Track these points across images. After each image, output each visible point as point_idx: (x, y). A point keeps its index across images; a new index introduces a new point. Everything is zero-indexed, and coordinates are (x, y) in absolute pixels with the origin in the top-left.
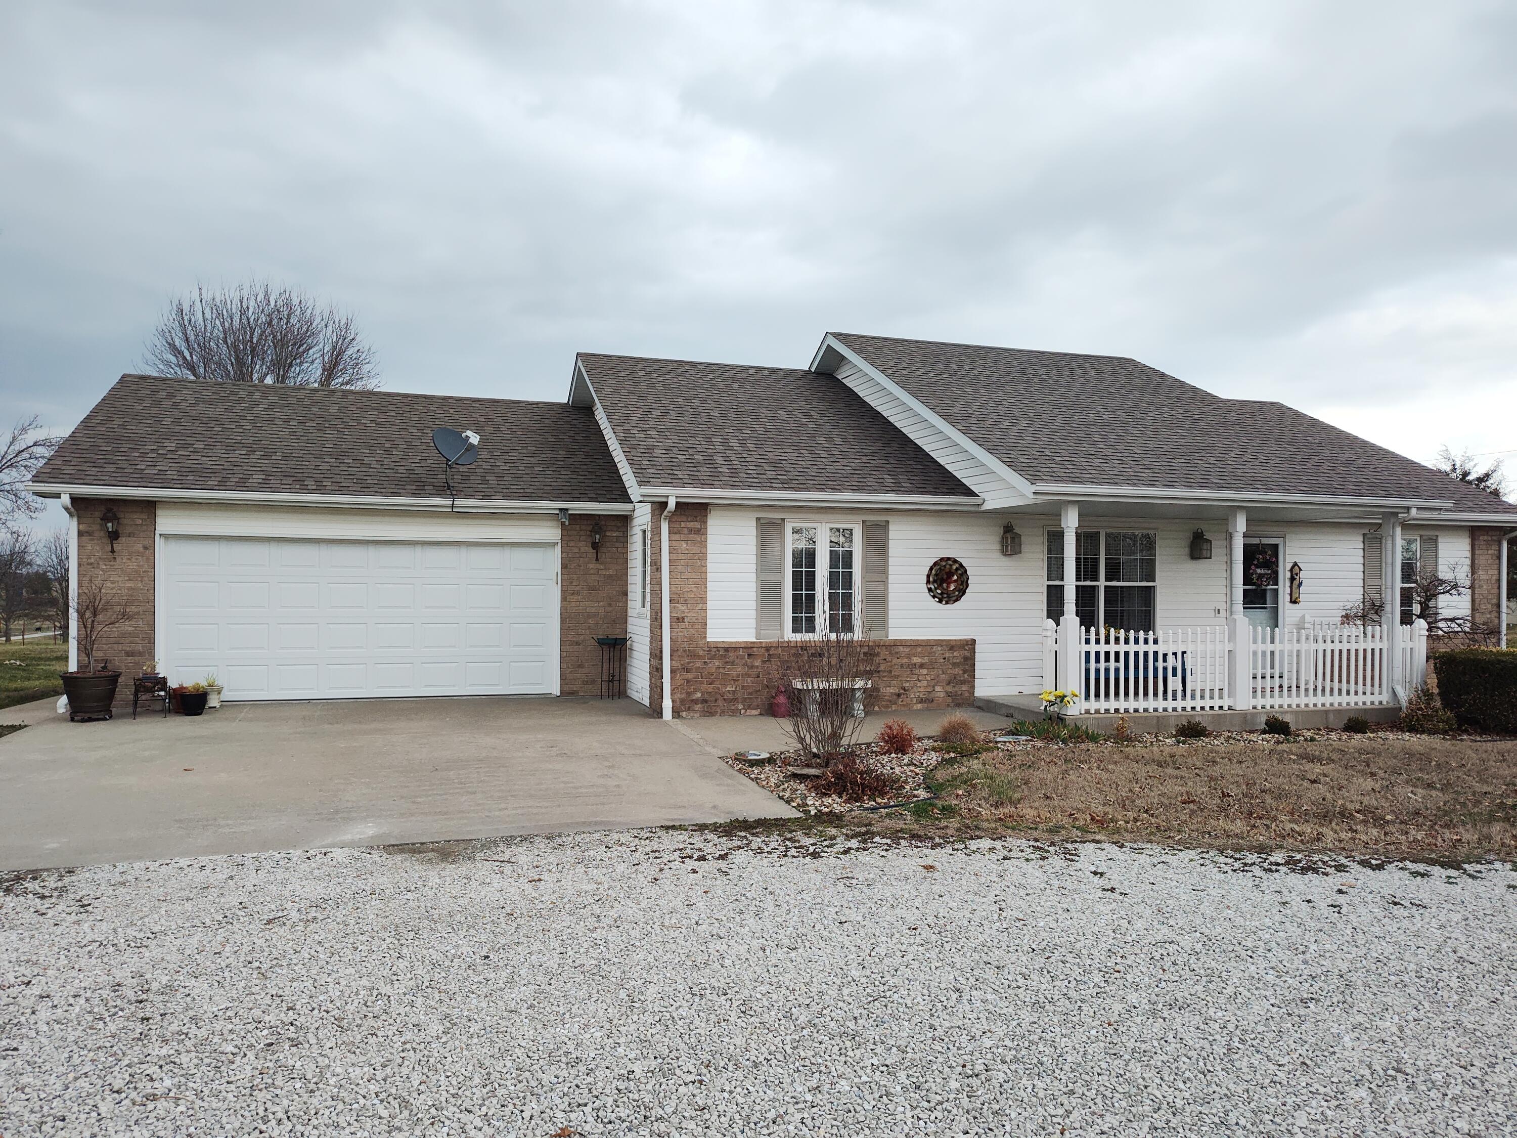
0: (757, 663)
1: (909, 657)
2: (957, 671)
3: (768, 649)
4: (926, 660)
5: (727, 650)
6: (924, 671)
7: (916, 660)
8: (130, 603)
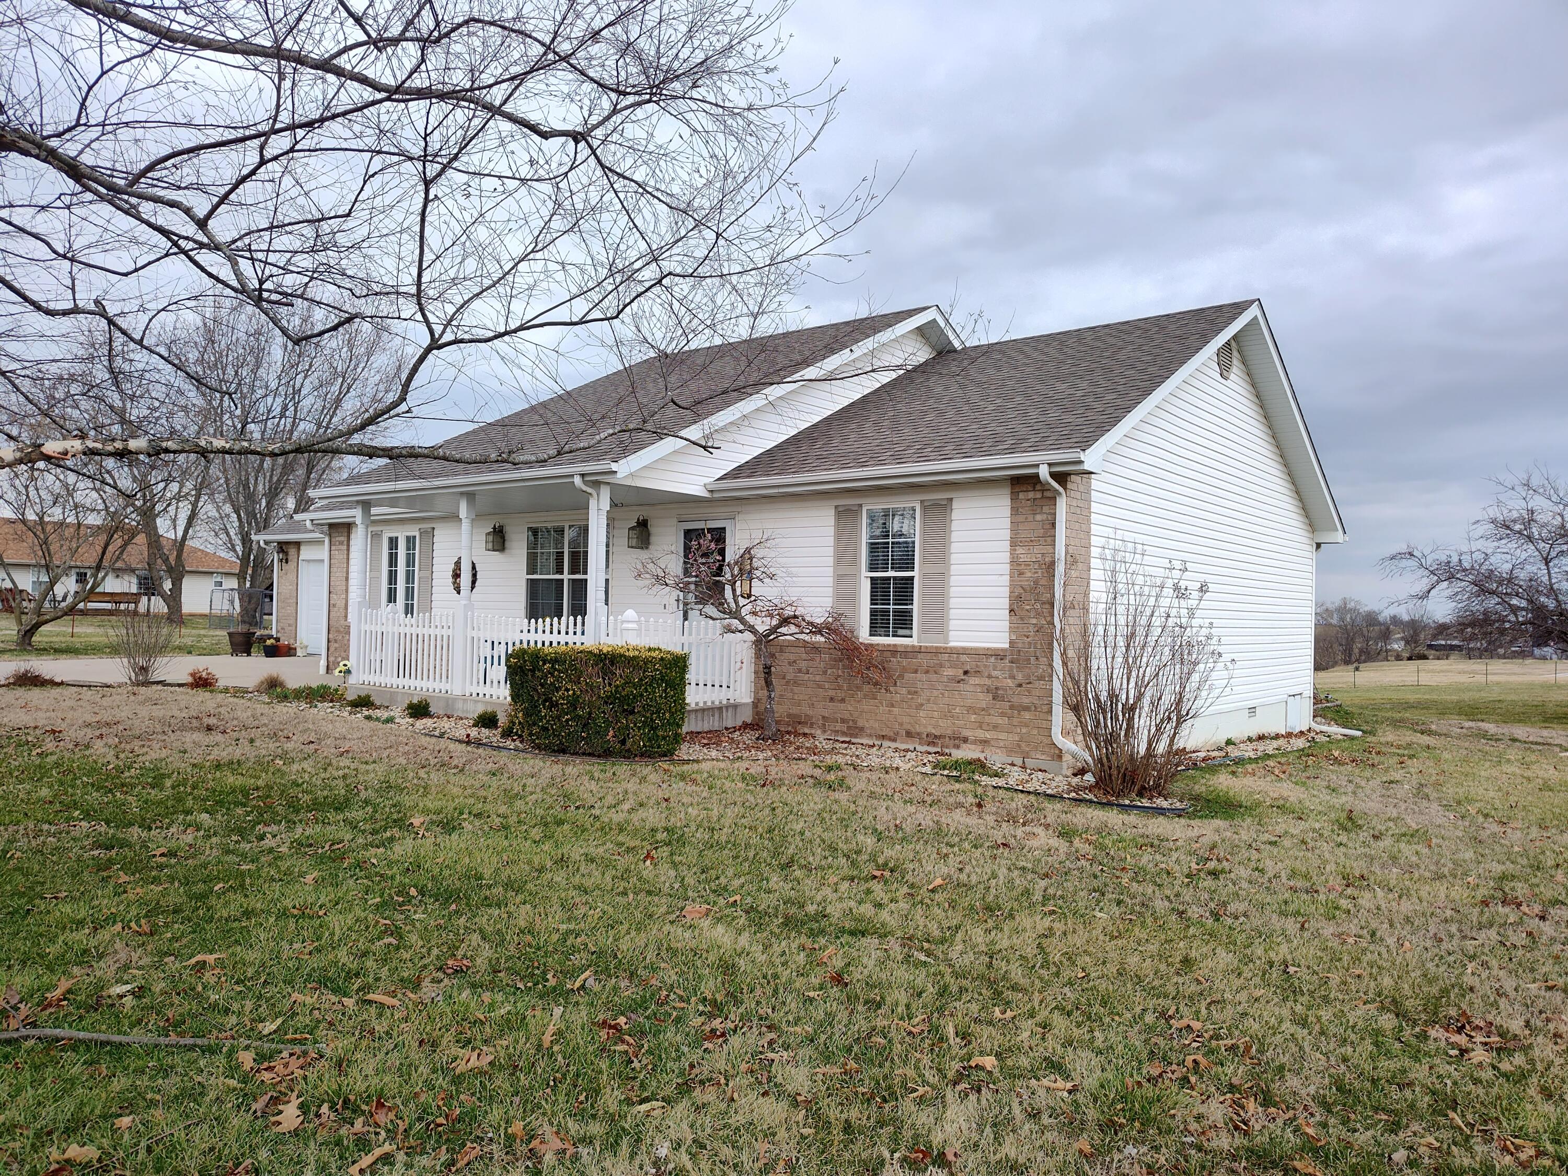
8: (290, 598)
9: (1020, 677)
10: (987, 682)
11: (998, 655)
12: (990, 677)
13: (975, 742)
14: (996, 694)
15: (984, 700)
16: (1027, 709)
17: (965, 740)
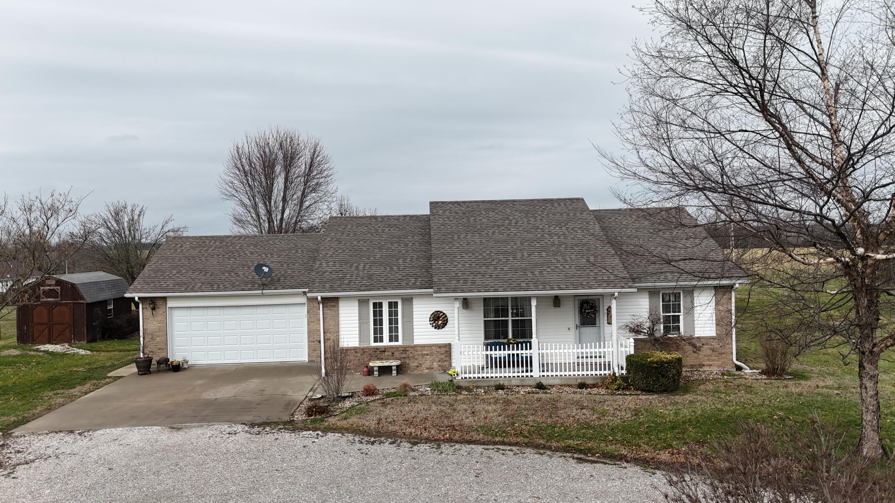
0: (359, 355)
1: (422, 351)
2: (443, 356)
3: (363, 349)
4: (429, 352)
5: (346, 350)
6: (429, 357)
7: (424, 352)
8: (159, 331)
9: (721, 344)
10: (710, 346)
11: (713, 338)
12: (711, 345)
13: (707, 366)
14: (713, 350)
15: (710, 352)
16: (724, 353)
17: (704, 365)
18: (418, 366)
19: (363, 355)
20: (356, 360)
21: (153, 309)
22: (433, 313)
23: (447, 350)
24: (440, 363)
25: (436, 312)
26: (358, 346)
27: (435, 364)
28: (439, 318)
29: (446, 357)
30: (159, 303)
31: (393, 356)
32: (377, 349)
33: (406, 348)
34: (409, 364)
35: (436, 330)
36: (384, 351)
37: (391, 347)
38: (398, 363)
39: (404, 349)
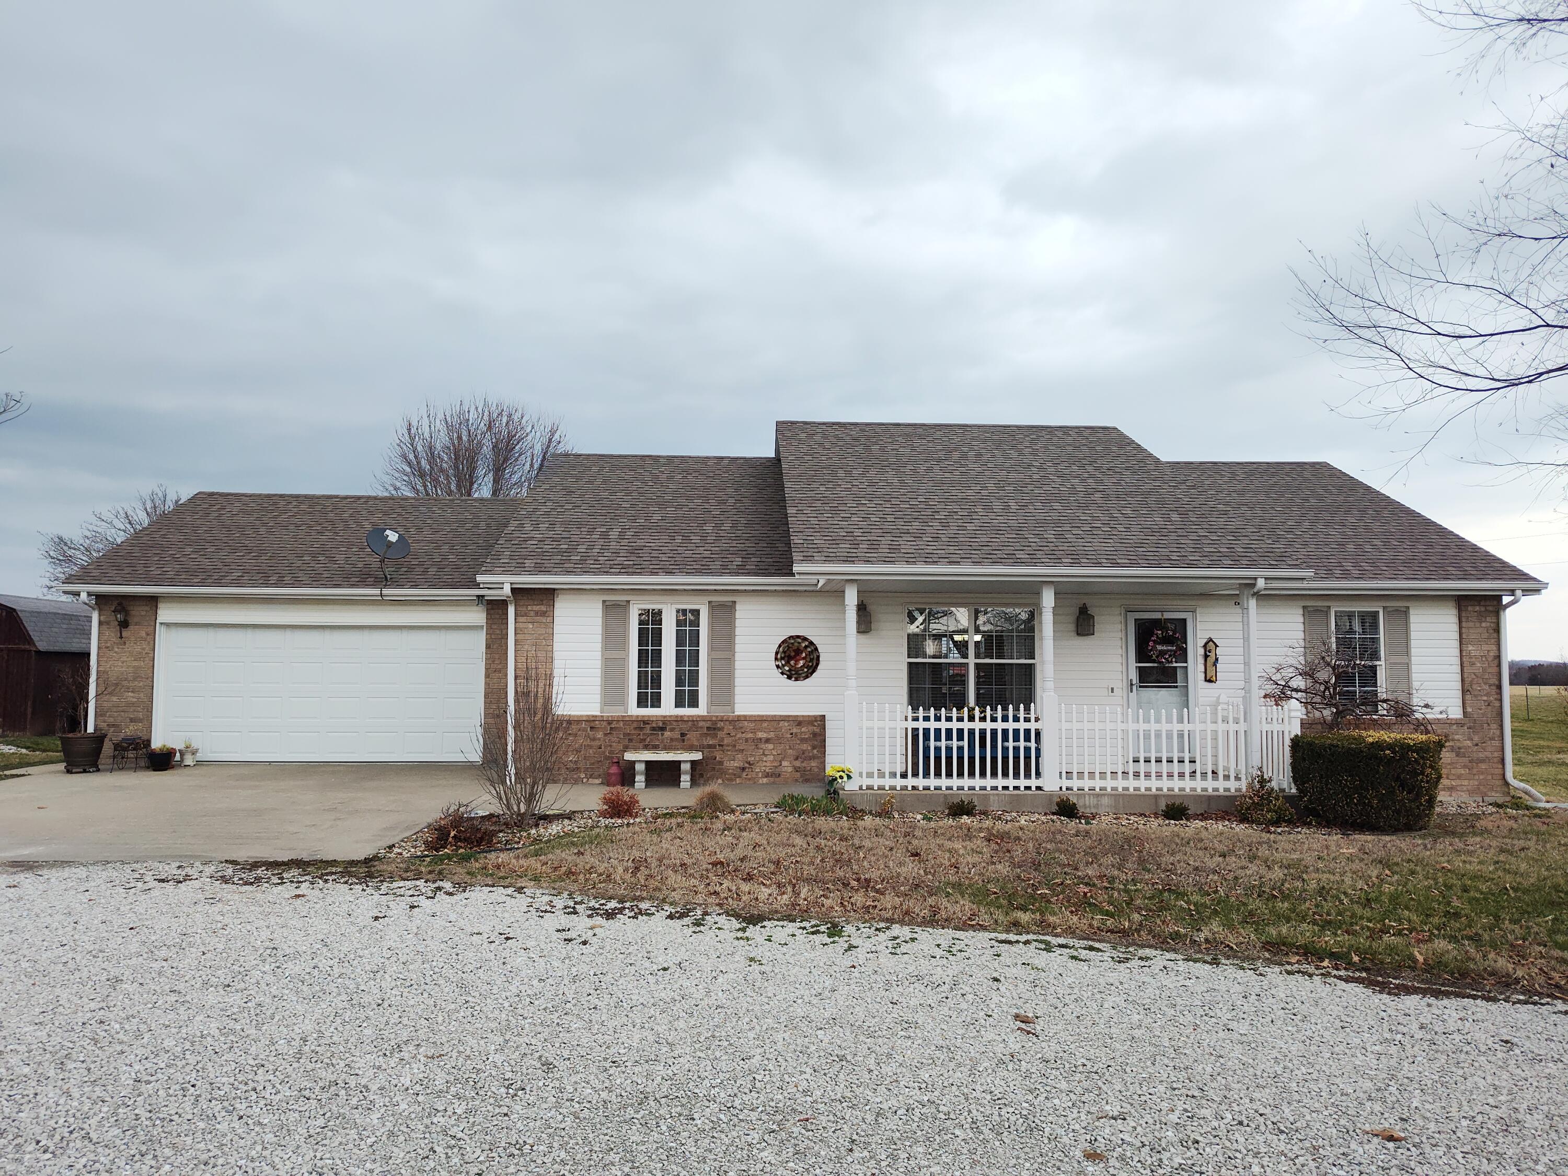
0: (600, 735)
1: (754, 732)
2: (804, 746)
3: (609, 722)
4: (772, 735)
5: (569, 723)
6: (771, 746)
7: (761, 735)
8: (135, 679)
9: (1476, 739)
10: (1451, 743)
11: (1456, 723)
12: (1457, 741)
15: (1449, 757)
16: (1484, 761)
18: (743, 769)
19: (610, 737)
20: (591, 747)
21: (124, 624)
22: (783, 642)
23: (817, 730)
24: (797, 764)
25: (790, 637)
26: (598, 713)
27: (785, 763)
28: (798, 652)
29: (814, 748)
30: (138, 612)
31: (682, 742)
32: (645, 722)
33: (715, 723)
34: (721, 763)
35: (791, 682)
36: (663, 729)
37: (680, 720)
38: (697, 756)
39: (712, 726)
